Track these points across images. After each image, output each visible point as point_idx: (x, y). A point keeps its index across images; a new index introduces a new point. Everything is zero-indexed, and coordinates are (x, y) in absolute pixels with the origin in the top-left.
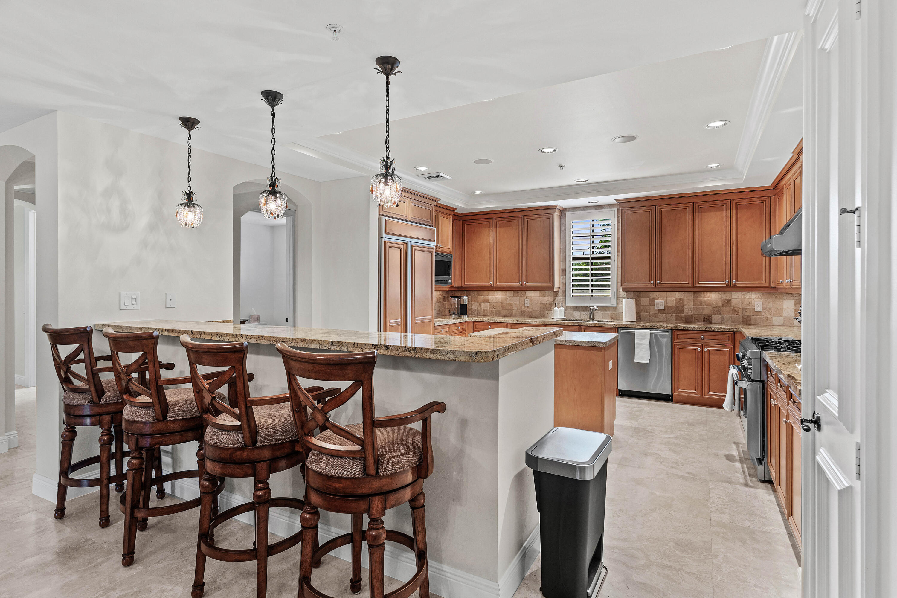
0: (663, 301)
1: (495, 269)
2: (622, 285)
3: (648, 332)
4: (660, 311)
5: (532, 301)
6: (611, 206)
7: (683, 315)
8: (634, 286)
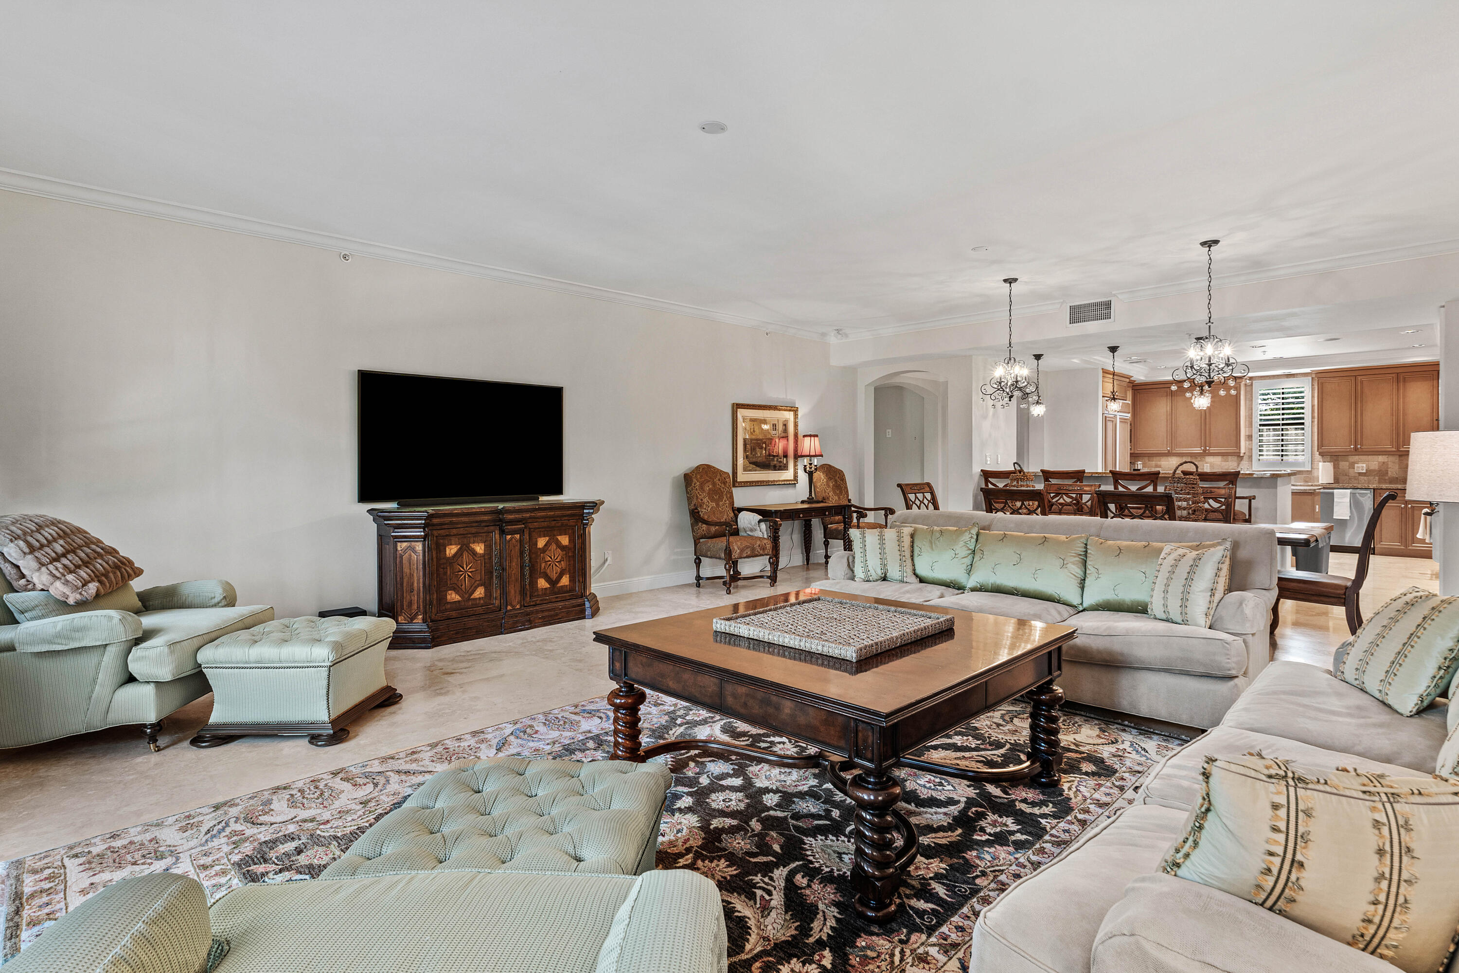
0: (1364, 465)
1: (1172, 435)
2: (1318, 450)
3: (1349, 491)
4: (1360, 474)
5: (1212, 466)
6: (1305, 375)
7: (1387, 478)
8: (1332, 450)
